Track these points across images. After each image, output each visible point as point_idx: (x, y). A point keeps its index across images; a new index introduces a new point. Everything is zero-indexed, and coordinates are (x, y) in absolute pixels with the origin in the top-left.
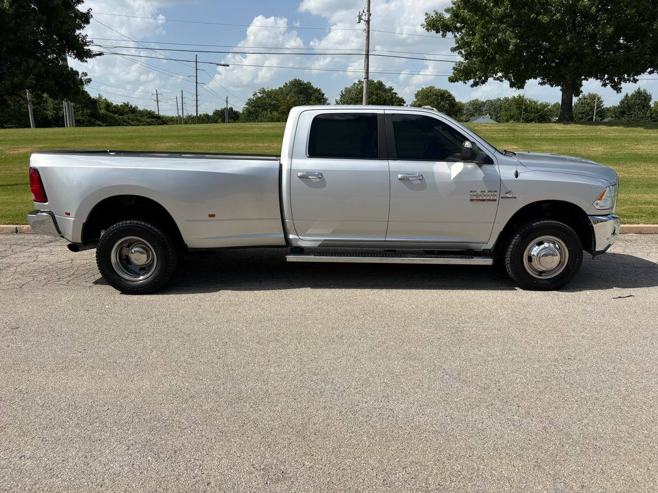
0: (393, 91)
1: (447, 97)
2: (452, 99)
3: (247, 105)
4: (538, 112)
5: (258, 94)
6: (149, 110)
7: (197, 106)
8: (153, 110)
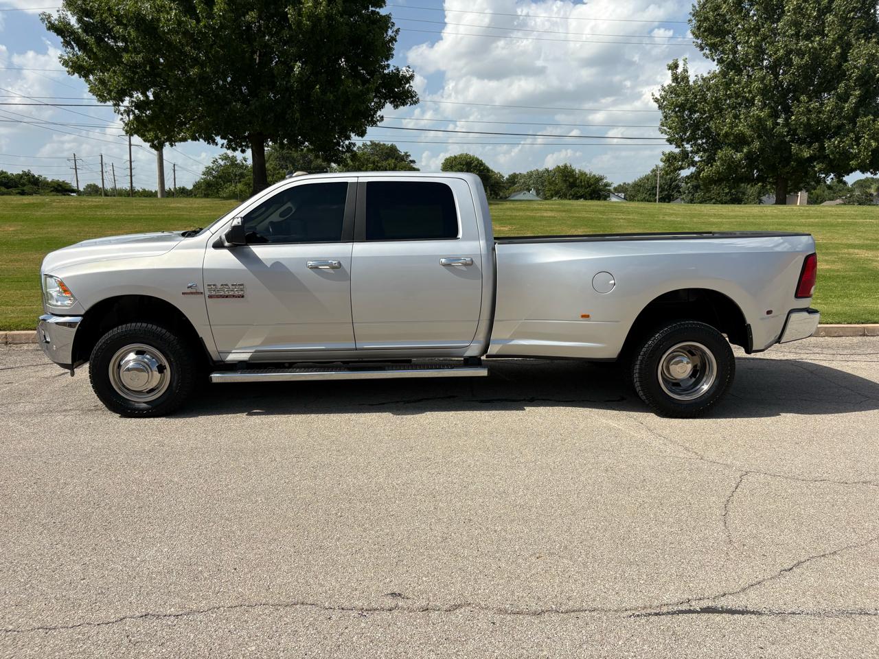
0: (411, 158)
1: (476, 166)
2: (484, 170)
3: (203, 175)
4: (590, 187)
5: (220, 161)
6: (61, 180)
7: (131, 176)
8: (68, 181)
